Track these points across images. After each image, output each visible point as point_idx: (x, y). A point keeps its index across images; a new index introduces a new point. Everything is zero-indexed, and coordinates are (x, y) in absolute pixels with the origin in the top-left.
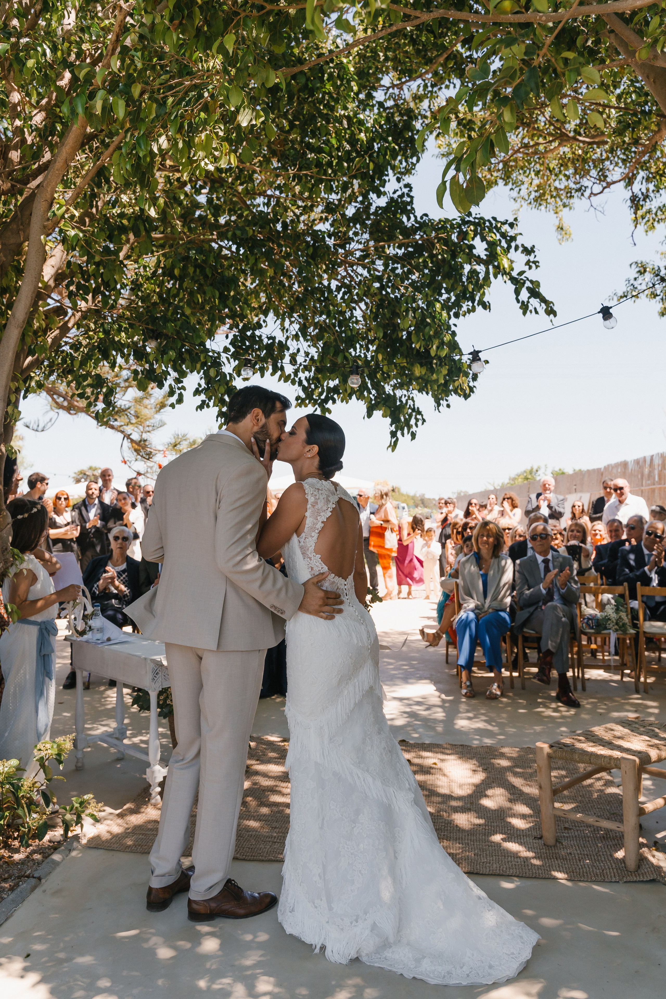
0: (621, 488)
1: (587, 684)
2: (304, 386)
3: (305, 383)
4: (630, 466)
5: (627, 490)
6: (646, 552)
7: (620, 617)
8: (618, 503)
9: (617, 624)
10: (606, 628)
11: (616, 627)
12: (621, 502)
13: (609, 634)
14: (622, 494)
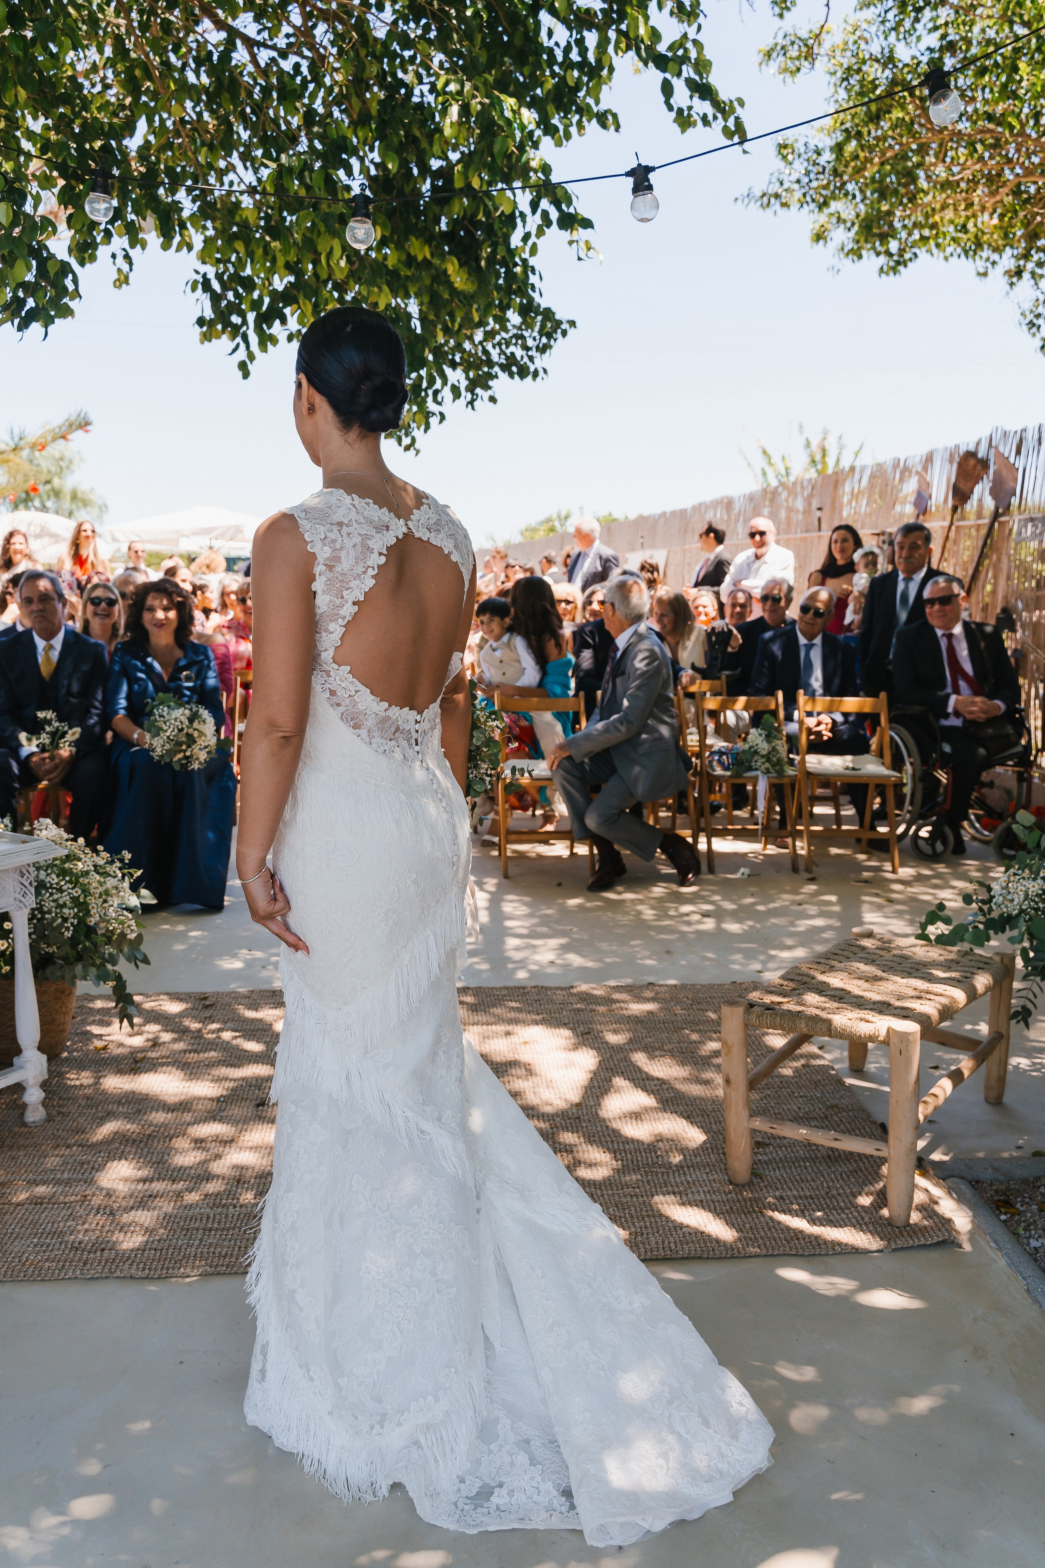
0: (762, 534)
1: (717, 862)
2: (213, 293)
3: (216, 286)
4: (737, 506)
5: (770, 538)
6: (802, 640)
7: (774, 749)
8: (753, 558)
9: (769, 760)
10: (750, 769)
11: (767, 765)
12: (757, 557)
13: (756, 778)
14: (762, 544)
